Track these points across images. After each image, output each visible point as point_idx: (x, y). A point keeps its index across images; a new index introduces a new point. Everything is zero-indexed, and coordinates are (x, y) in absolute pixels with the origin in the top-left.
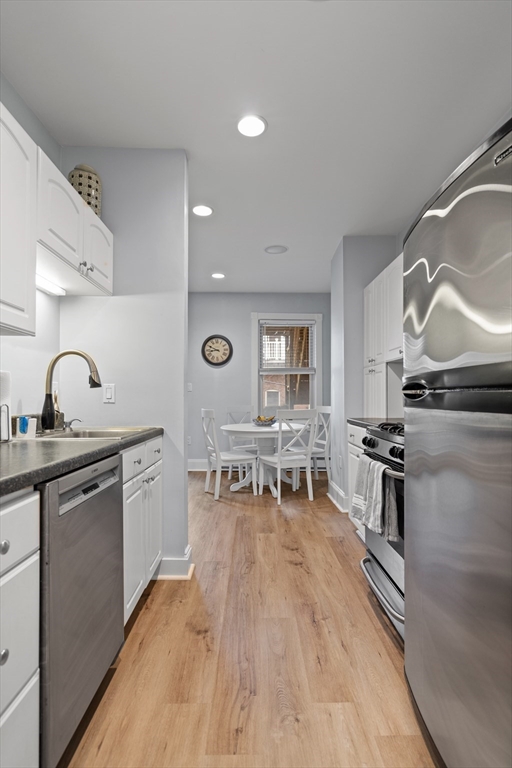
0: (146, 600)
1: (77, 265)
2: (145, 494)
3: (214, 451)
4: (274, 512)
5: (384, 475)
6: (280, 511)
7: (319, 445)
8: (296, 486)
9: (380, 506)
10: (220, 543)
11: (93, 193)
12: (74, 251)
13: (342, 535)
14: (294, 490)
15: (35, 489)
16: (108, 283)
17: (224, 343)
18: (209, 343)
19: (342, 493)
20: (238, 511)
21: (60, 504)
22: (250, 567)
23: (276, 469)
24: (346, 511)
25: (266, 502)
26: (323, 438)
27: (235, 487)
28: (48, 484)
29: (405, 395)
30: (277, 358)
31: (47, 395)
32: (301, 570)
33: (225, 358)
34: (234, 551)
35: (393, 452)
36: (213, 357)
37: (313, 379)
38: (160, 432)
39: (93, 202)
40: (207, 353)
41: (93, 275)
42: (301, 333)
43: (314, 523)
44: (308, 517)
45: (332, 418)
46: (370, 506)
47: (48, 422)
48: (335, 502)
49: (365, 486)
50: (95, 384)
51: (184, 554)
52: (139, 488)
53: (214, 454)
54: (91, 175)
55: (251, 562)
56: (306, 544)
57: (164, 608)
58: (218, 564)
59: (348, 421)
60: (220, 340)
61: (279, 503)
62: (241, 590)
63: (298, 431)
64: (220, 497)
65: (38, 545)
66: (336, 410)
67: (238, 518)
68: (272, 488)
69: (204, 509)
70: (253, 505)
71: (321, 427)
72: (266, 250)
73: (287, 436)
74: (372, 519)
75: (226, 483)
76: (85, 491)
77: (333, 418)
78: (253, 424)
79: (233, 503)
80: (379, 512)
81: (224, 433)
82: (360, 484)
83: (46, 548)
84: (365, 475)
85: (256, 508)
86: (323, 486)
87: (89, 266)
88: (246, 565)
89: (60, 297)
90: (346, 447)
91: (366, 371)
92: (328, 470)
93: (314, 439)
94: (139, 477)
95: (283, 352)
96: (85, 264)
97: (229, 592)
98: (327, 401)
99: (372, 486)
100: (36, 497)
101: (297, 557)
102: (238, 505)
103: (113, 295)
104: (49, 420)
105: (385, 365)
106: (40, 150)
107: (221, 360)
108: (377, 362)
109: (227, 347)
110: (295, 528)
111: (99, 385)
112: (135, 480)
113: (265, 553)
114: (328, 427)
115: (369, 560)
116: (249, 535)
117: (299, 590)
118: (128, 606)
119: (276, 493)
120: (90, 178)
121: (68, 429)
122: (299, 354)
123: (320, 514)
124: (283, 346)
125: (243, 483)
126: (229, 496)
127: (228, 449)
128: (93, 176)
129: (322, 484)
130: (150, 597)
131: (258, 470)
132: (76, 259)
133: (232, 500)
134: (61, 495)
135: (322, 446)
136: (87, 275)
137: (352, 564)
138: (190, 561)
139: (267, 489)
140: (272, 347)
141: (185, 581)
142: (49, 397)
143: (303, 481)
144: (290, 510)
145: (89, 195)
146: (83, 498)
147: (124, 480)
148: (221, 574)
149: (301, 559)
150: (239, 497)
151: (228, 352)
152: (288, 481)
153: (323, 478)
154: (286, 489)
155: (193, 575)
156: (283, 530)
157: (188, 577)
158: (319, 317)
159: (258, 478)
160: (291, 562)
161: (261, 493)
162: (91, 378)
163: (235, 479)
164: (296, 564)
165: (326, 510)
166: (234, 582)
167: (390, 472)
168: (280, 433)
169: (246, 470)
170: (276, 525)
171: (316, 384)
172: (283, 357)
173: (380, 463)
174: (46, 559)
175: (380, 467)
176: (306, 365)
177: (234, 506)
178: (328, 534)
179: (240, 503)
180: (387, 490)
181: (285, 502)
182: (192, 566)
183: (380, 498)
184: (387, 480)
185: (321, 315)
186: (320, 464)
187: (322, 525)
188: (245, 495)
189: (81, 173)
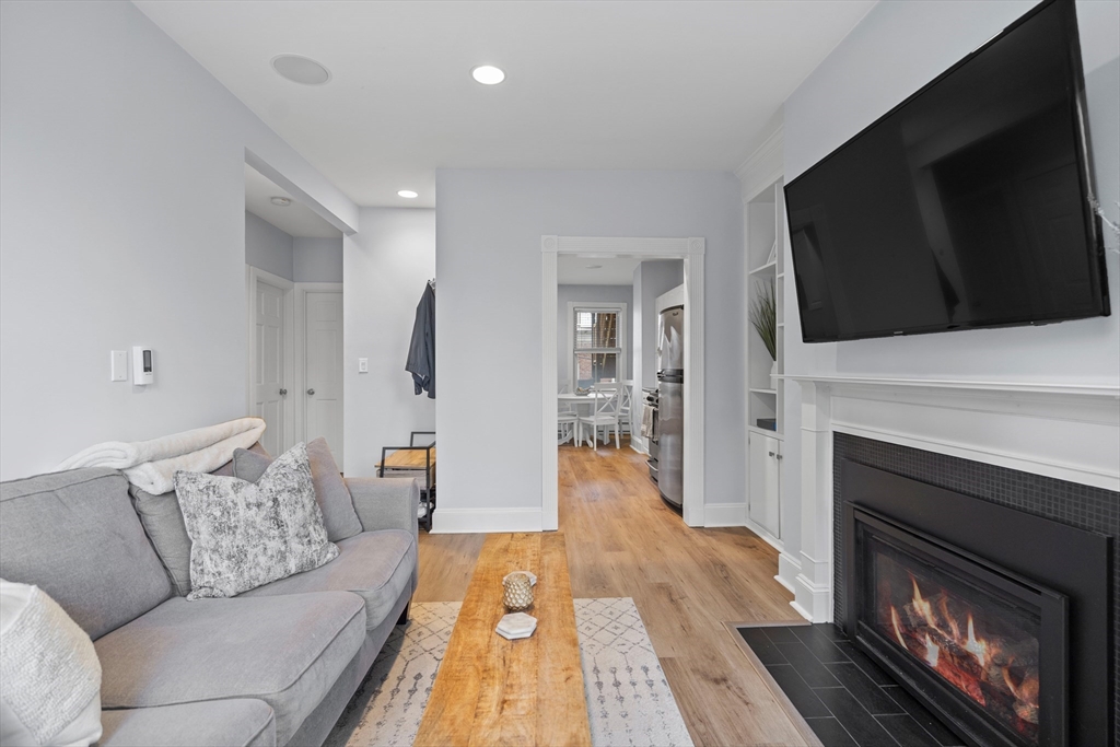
4: (592, 453)
6: (596, 455)
7: (623, 411)
8: (607, 441)
13: (638, 461)
14: (606, 444)
20: (567, 454)
23: (592, 427)
26: (627, 405)
37: (618, 358)
42: (610, 319)
43: (621, 458)
44: (616, 457)
56: (616, 465)
59: (643, 390)
61: (595, 450)
63: (609, 399)
66: (636, 383)
67: (569, 457)
68: (590, 442)
71: (626, 397)
73: (601, 402)
77: (635, 390)
86: (626, 439)
92: (631, 432)
93: (620, 406)
98: (630, 376)
110: (609, 460)
114: (630, 397)
119: (593, 445)
123: (626, 455)
125: (565, 440)
131: (578, 428)
135: (627, 412)
139: (585, 443)
143: (612, 437)
144: (604, 453)
149: (614, 469)
150: (565, 448)
152: (600, 438)
154: (600, 444)
156: (600, 461)
158: (624, 306)
159: (579, 436)
161: (580, 445)
165: (629, 452)
168: (595, 400)
171: (621, 362)
173: (653, 407)
176: (612, 343)
178: (629, 462)
179: (566, 451)
181: (600, 450)
185: (625, 304)
186: (625, 428)
187: (626, 459)
188: (569, 447)
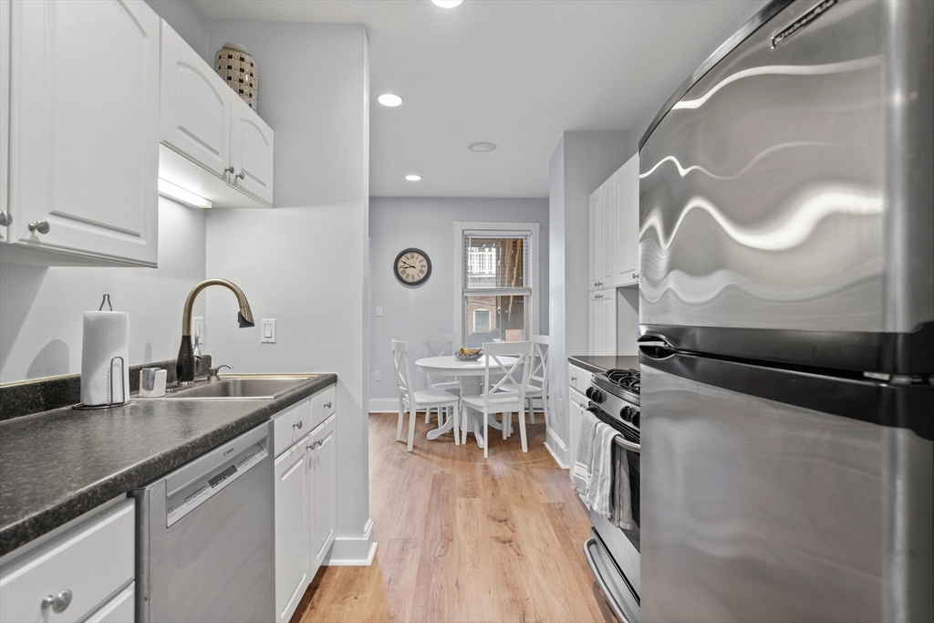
0: (312, 595)
1: (221, 172)
2: (310, 464)
3: (407, 392)
4: (479, 465)
5: (614, 444)
6: (486, 467)
7: (535, 383)
8: (507, 431)
9: (608, 484)
10: (411, 512)
11: (247, 78)
12: (217, 153)
13: (561, 499)
14: (505, 438)
15: (130, 495)
16: (267, 193)
17: (421, 258)
18: (403, 259)
19: (562, 445)
20: (435, 467)
21: (169, 510)
22: (446, 547)
23: (482, 414)
24: (567, 467)
25: (470, 454)
26: (540, 374)
27: (433, 435)
28: (147, 488)
29: (641, 347)
30: (487, 272)
31: (183, 337)
32: (510, 550)
33: (422, 276)
34: (427, 523)
35: (624, 413)
36: (408, 275)
37: (528, 302)
38: (332, 380)
39: (247, 90)
40: (400, 270)
41: (245, 183)
42: (515, 246)
43: (528, 482)
44: (520, 475)
45: (550, 349)
46: (596, 482)
47: (185, 371)
48: (553, 454)
49: (589, 452)
50: (245, 322)
51: (362, 533)
52: (302, 457)
53: (406, 395)
54: (243, 56)
55: (448, 539)
56: (517, 513)
57: (334, 607)
58: (406, 541)
59: (570, 360)
60: (416, 255)
61: (486, 455)
62: (434, 580)
63: (509, 367)
64: (414, 447)
65: (132, 574)
66: (555, 339)
67: (435, 476)
68: (478, 436)
69: (394, 464)
70: (454, 458)
71: (538, 360)
72: (470, 147)
73: (496, 374)
74: (598, 499)
75: (422, 428)
76: (213, 482)
77: (552, 351)
78: (454, 357)
79: (430, 456)
80: (607, 491)
81: (420, 369)
82: (583, 448)
83: (145, 576)
84: (590, 439)
85: (458, 463)
86: (539, 433)
87: (237, 172)
88: (442, 543)
89: (206, 209)
90: (568, 391)
91: (592, 295)
92: (545, 411)
93: (528, 375)
94: (300, 444)
95: (494, 265)
96: (232, 170)
97: (418, 583)
98: (544, 330)
99: (599, 455)
100: (130, 508)
101: (505, 532)
102: (435, 458)
103: (274, 207)
104: (186, 368)
105: (614, 290)
106: (165, 23)
107: (417, 279)
108: (604, 286)
109: (425, 263)
110: (505, 490)
111: (250, 324)
112: (294, 448)
113: (466, 526)
114: (546, 361)
115: (594, 542)
116: (448, 500)
117: (507, 580)
118: (283, 615)
119: (483, 442)
120: (242, 59)
121: (213, 378)
122: (511, 270)
123: (536, 471)
124: (494, 257)
125: (443, 429)
126: (425, 446)
127: (425, 388)
128: (247, 58)
129: (538, 430)
130: (318, 591)
131: (460, 414)
132: (220, 164)
133: (429, 451)
134: (168, 499)
135: (538, 384)
136: (235, 184)
137: (574, 541)
138: (372, 539)
139: (471, 437)
140: (481, 258)
141: (365, 567)
142: (186, 339)
143: (515, 425)
144: (499, 466)
145: (241, 81)
146: (210, 491)
147: (276, 454)
148: (410, 557)
149: (509, 535)
150: (438, 447)
151: (425, 269)
152: (497, 426)
153: (539, 422)
154: (495, 437)
155: (375, 558)
156: (489, 494)
157: (368, 562)
158: (535, 227)
159: (460, 423)
160: (498, 539)
161: (464, 442)
162: (240, 315)
163: (434, 424)
164: (504, 542)
165: (543, 465)
166: (427, 568)
167: (622, 441)
168: (487, 371)
169: (447, 411)
170: (481, 486)
171: (531, 307)
172: (494, 271)
173: (608, 427)
174: (145, 592)
175: (609, 433)
176: (519, 283)
177: (430, 460)
178: (544, 499)
179: (438, 455)
180: (618, 462)
181: (494, 454)
182: (374, 545)
183: (608, 474)
184: (617, 449)
185: (538, 225)
186: (535, 404)
187: (537, 486)
188: (445, 446)
189: (231, 53)
